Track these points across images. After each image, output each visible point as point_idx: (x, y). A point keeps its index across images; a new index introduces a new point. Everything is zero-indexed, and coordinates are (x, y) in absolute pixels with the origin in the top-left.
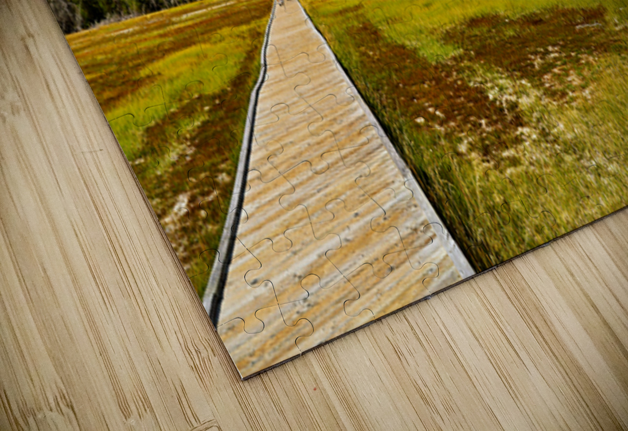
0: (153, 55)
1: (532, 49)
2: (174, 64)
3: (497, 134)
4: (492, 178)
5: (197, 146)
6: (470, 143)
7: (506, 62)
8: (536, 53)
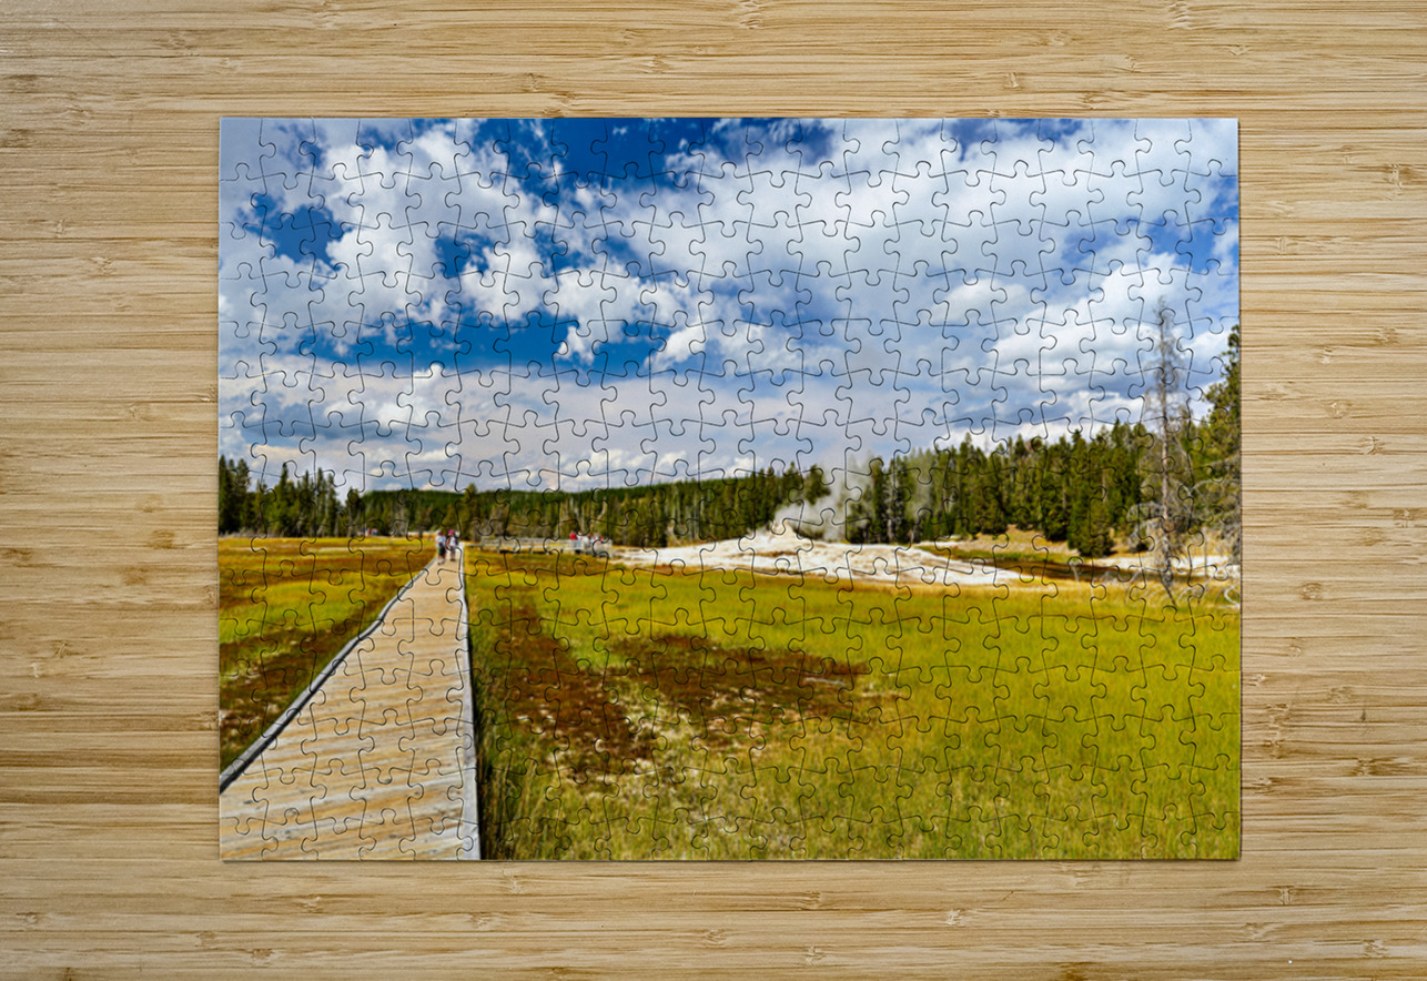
0: (266, 579)
1: (724, 686)
2: (285, 593)
3: (607, 758)
4: (567, 795)
5: (264, 674)
6: (566, 757)
7: (677, 690)
8: (724, 692)
